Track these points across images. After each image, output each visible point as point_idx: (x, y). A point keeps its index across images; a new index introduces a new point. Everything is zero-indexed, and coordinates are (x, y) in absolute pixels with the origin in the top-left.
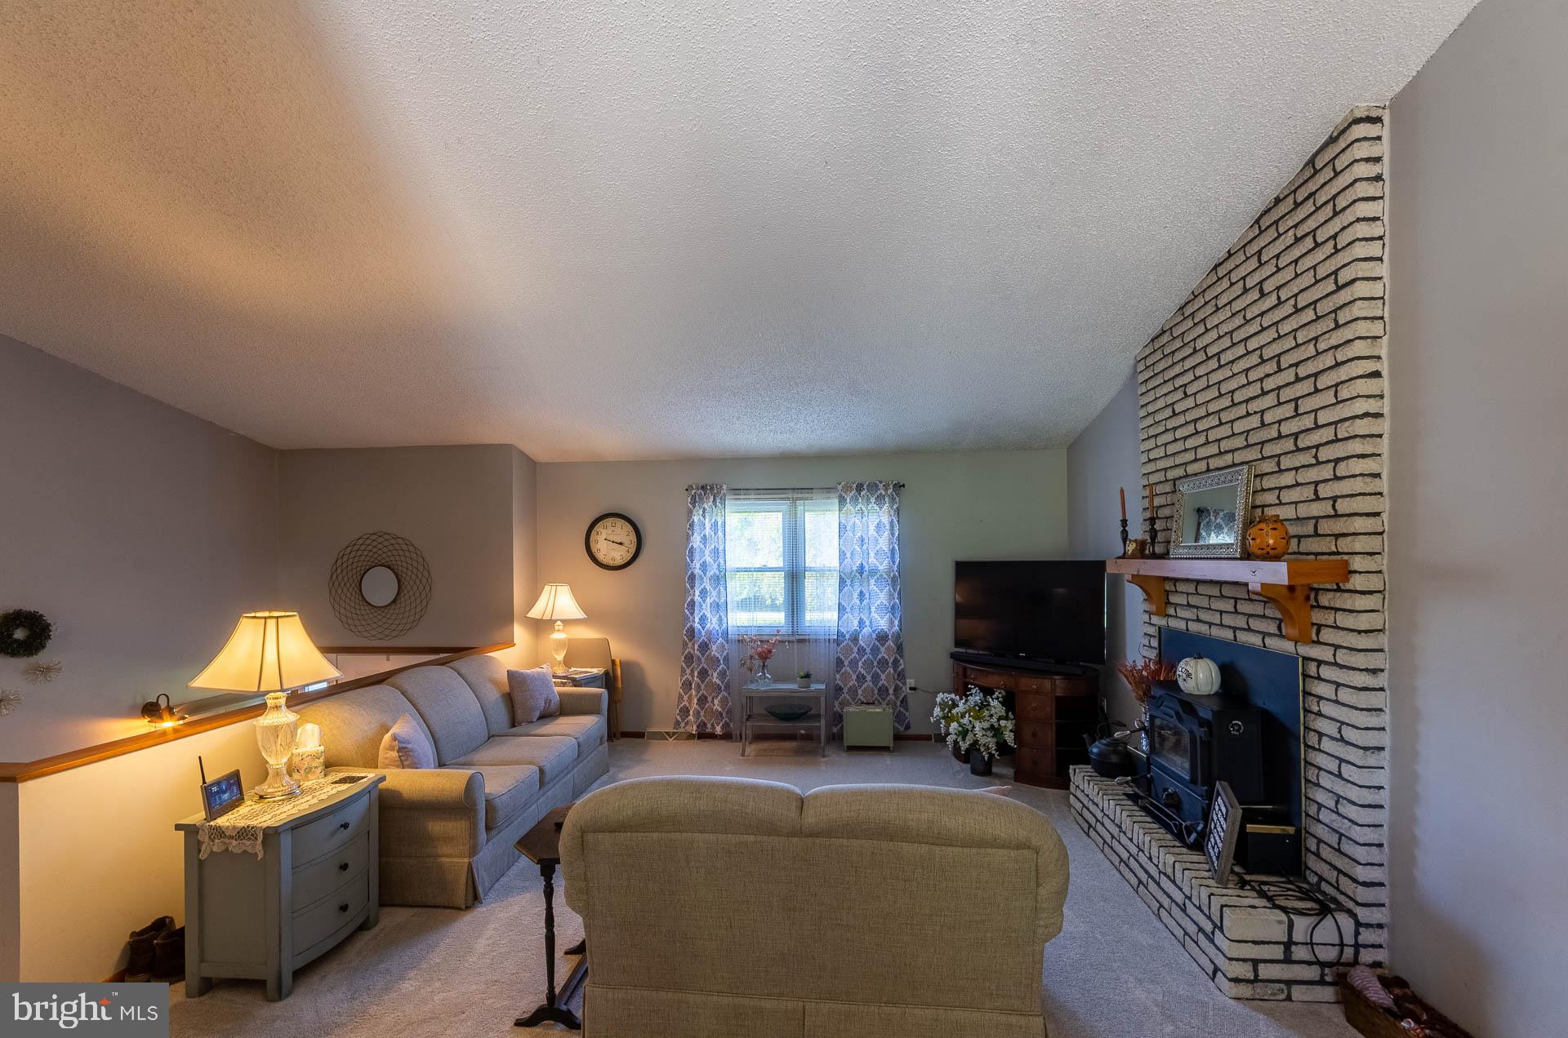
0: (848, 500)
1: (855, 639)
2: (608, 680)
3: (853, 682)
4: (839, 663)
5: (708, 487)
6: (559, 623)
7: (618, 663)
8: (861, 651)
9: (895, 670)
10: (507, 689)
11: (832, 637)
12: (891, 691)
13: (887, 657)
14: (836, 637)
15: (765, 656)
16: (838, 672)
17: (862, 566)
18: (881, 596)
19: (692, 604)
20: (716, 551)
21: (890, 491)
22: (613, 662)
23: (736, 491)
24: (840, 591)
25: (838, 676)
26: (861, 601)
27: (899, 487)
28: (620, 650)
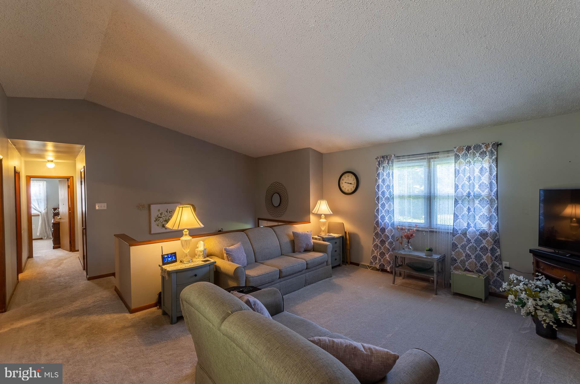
0: (461, 156)
1: (464, 233)
2: (343, 239)
3: (463, 257)
4: (454, 246)
5: (385, 157)
6: (323, 215)
7: (347, 233)
8: (469, 241)
9: (493, 255)
10: (292, 238)
11: (449, 231)
12: (489, 267)
13: (487, 246)
14: (452, 231)
15: (409, 237)
16: (454, 251)
17: (469, 193)
18: (483, 210)
19: (378, 210)
20: (388, 186)
21: (489, 149)
22: (345, 233)
23: (398, 157)
24: (455, 207)
25: (453, 253)
26: (469, 212)
27: (497, 145)
28: (349, 227)
